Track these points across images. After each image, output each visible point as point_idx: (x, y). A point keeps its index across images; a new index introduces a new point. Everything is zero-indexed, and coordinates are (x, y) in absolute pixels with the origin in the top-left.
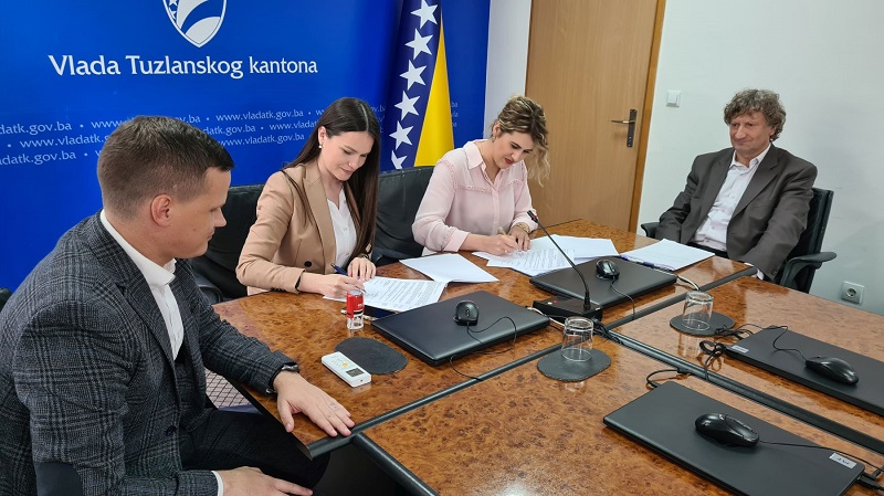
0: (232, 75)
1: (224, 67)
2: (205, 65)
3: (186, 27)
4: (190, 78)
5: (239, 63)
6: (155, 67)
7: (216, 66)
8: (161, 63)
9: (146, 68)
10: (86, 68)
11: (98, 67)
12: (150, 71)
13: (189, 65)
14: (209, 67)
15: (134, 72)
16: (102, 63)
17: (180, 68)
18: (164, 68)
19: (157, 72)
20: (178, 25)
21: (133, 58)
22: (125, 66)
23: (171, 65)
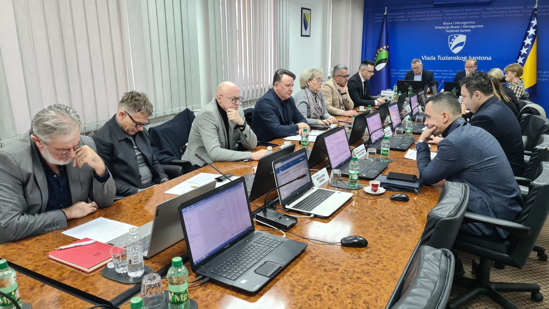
0: (463, 60)
1: (461, 58)
2: (456, 58)
3: (453, 49)
4: (452, 61)
5: (466, 57)
6: (444, 58)
7: (459, 58)
8: (445, 57)
9: (442, 58)
10: (429, 58)
11: (431, 58)
12: (442, 59)
13: (452, 58)
14: (457, 58)
15: (439, 59)
16: (432, 57)
17: (450, 58)
18: (446, 58)
19: (444, 59)
20: (451, 49)
21: (439, 56)
22: (437, 58)
23: (448, 58)
